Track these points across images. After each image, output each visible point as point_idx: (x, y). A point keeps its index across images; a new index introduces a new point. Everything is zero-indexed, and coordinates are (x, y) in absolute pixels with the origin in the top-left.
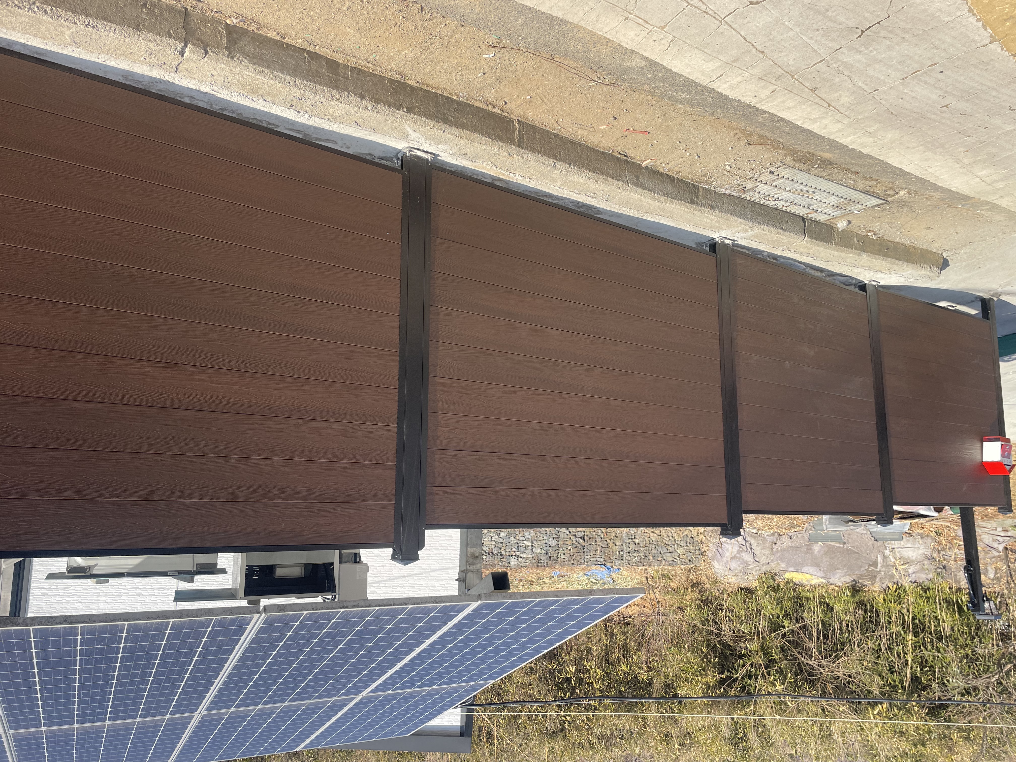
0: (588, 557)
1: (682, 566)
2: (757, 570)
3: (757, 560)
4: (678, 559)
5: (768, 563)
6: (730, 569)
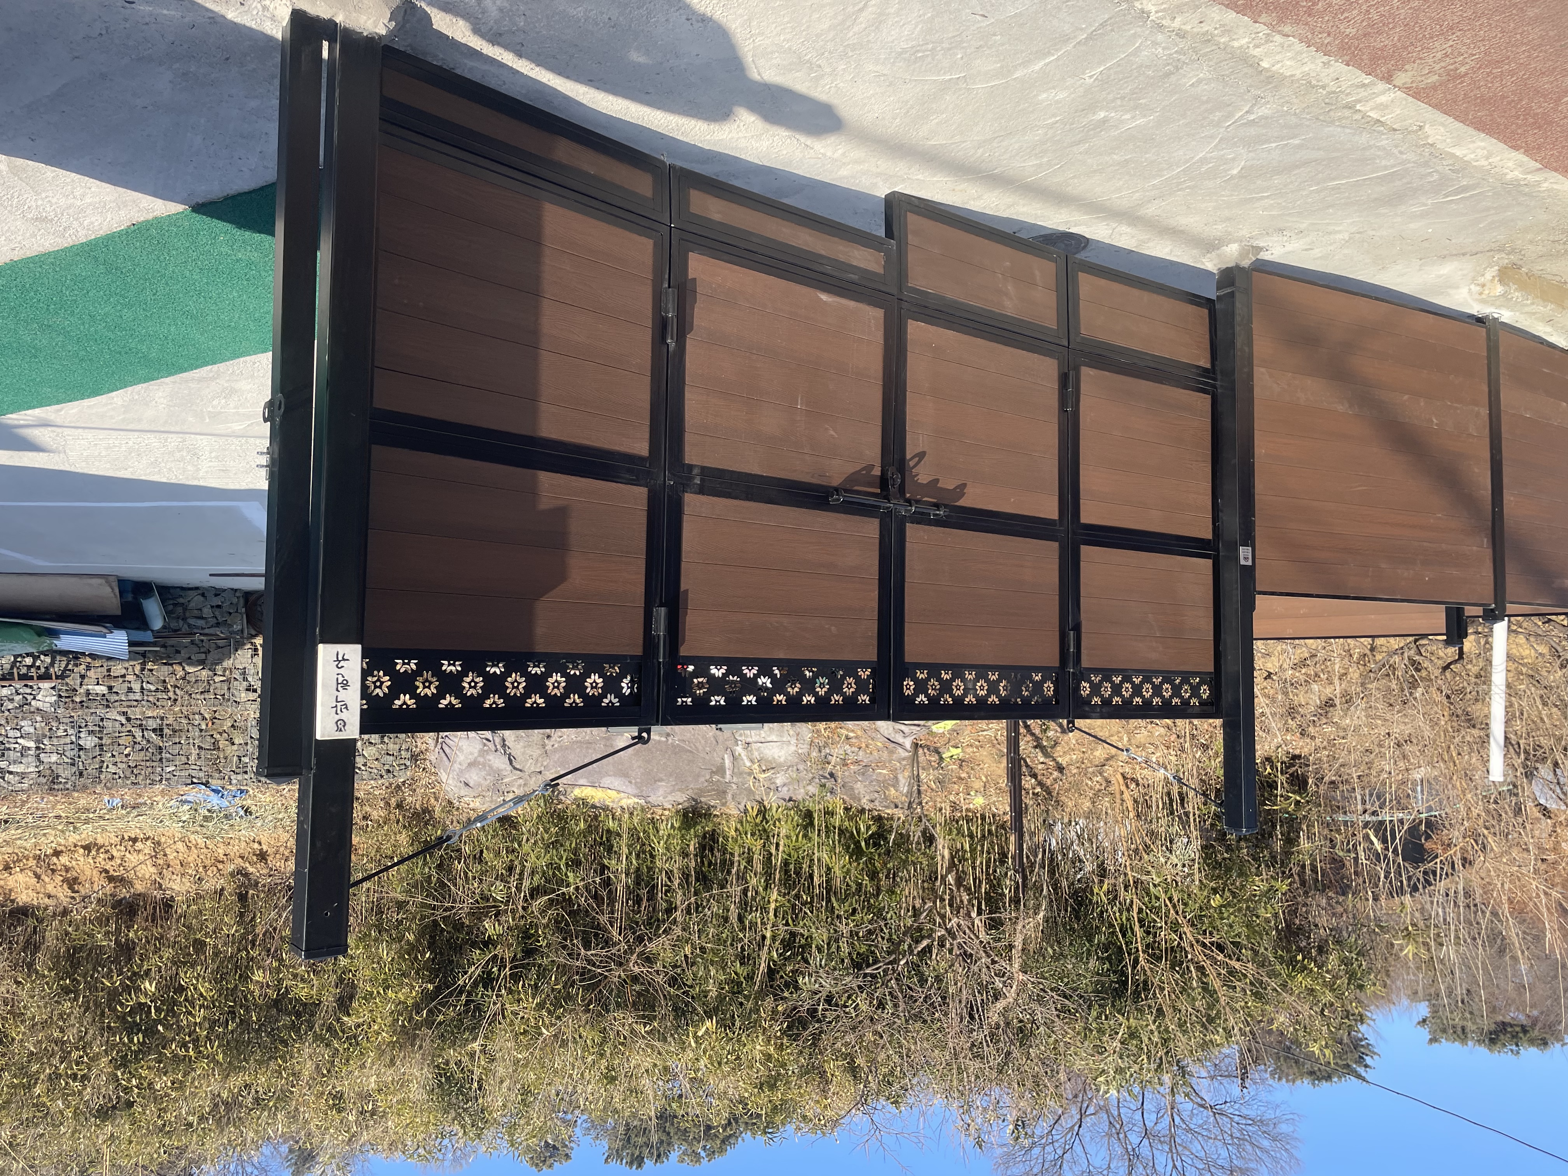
0: (169, 769)
1: (372, 782)
2: (520, 786)
3: (518, 767)
4: (363, 768)
5: (540, 772)
6: (467, 784)
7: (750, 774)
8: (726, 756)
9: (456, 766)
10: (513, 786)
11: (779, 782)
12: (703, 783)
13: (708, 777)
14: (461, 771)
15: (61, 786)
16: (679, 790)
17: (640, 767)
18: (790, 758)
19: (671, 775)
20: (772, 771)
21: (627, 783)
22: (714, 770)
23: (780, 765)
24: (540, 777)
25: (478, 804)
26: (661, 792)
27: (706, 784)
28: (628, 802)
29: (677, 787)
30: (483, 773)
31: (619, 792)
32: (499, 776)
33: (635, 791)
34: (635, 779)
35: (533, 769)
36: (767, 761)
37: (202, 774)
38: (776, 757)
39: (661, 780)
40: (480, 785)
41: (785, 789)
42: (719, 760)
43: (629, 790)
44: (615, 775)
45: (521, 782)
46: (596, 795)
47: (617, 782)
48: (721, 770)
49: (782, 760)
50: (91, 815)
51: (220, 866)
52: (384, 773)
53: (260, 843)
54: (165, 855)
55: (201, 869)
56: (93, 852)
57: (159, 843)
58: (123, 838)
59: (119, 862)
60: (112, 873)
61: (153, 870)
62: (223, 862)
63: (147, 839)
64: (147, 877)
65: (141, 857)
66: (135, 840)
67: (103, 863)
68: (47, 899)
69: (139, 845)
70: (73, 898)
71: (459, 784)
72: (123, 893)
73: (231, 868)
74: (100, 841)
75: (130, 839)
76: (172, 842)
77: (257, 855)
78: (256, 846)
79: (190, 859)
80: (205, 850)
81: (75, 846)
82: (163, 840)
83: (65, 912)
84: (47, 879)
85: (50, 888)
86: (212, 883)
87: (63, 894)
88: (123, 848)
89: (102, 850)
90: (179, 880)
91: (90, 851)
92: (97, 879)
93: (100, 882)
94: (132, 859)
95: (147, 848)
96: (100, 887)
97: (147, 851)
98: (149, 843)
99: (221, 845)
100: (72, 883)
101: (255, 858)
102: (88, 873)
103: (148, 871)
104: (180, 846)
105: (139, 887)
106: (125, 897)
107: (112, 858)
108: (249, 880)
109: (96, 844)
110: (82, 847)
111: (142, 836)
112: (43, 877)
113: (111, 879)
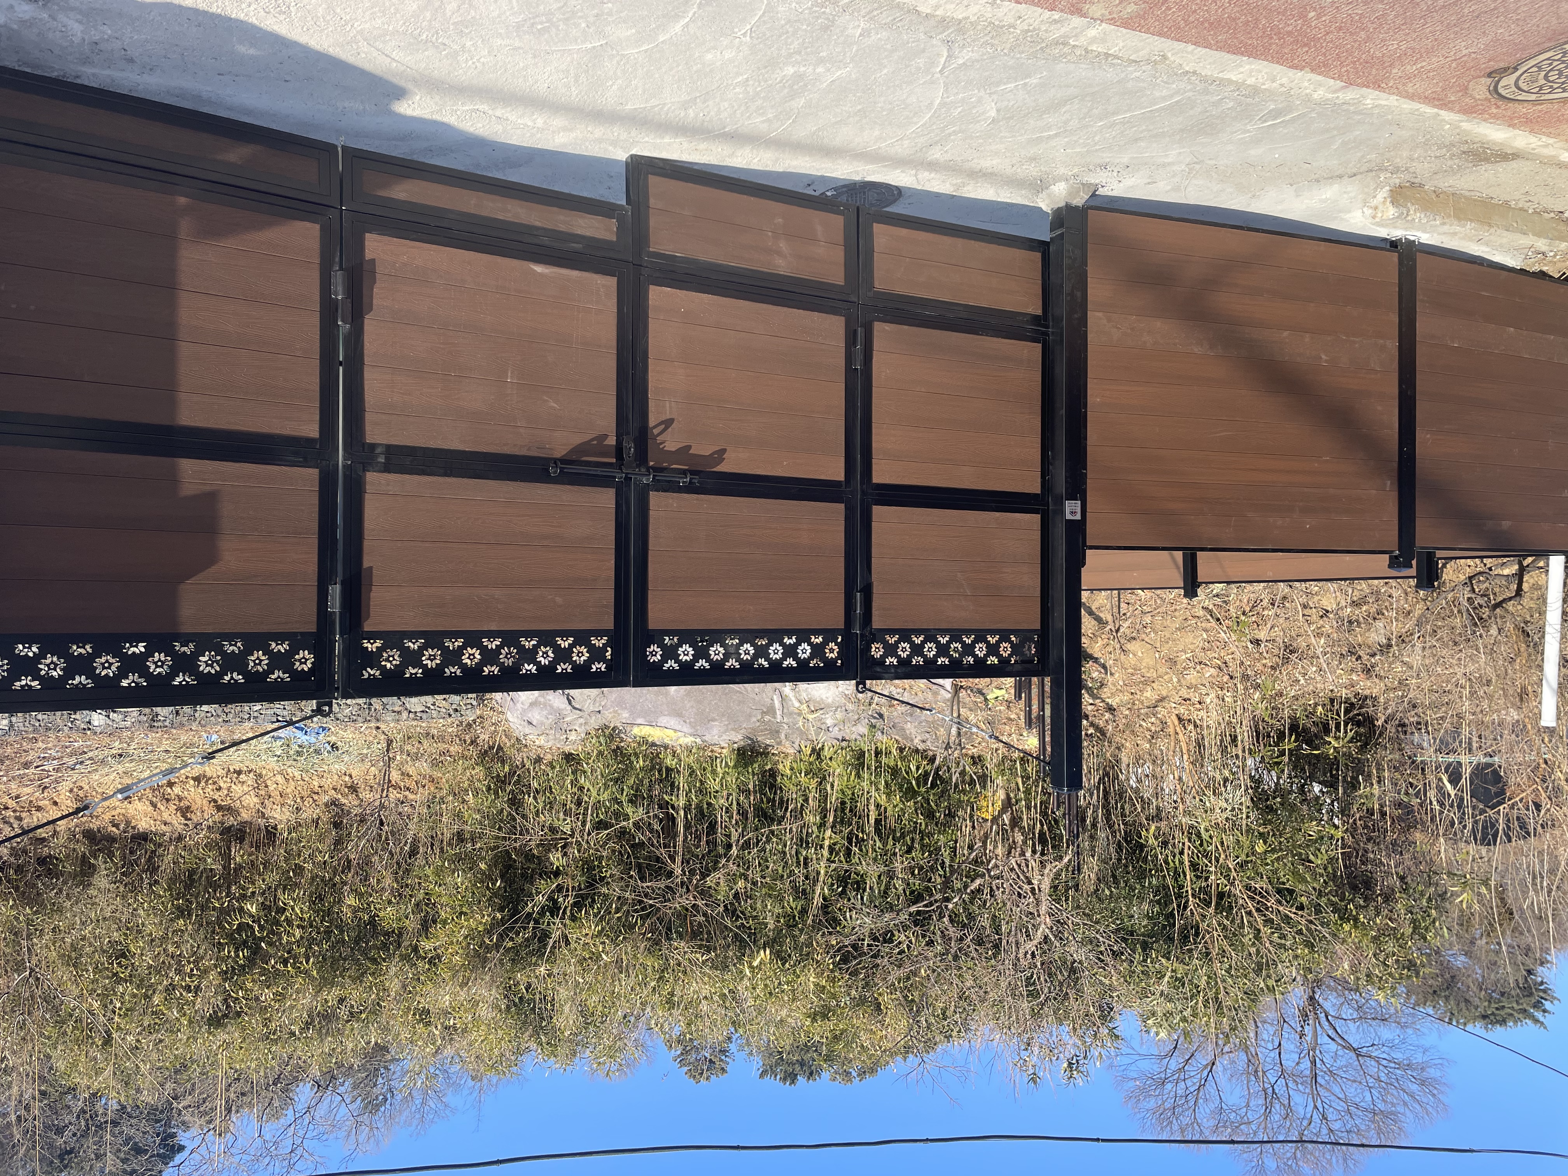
0: (256, 708)
1: (441, 720)
2: (581, 724)
3: (577, 706)
4: (432, 707)
5: (599, 712)
6: (530, 723)
7: (800, 714)
8: (775, 697)
9: (519, 706)
10: (575, 724)
11: (829, 722)
12: (754, 722)
13: (759, 717)
14: (524, 710)
15: (160, 724)
16: (733, 729)
17: (692, 707)
18: (837, 699)
19: (723, 715)
20: (821, 712)
21: (682, 722)
22: (765, 710)
23: (829, 706)
24: (599, 716)
25: (542, 742)
26: (715, 731)
27: (758, 724)
28: (688, 740)
29: (730, 727)
30: (545, 713)
31: (675, 731)
32: (561, 716)
33: (691, 731)
34: (689, 718)
35: (591, 708)
36: (815, 701)
37: (285, 713)
38: (824, 698)
39: (714, 720)
40: (542, 724)
41: (836, 728)
42: (768, 700)
43: (685, 730)
44: (669, 715)
45: (582, 721)
46: (656, 735)
47: (673, 722)
48: (771, 711)
49: (830, 700)
50: (196, 750)
51: (316, 797)
52: (452, 712)
53: (351, 776)
54: (266, 786)
55: (298, 800)
56: (203, 784)
57: (260, 776)
58: (229, 770)
59: (226, 792)
60: (220, 802)
61: (256, 800)
62: (318, 793)
63: (250, 772)
64: (252, 806)
65: (246, 788)
66: (239, 773)
67: (211, 793)
68: (163, 826)
69: (243, 777)
70: (186, 825)
71: (523, 723)
72: (231, 821)
73: (326, 798)
74: (209, 774)
75: (235, 771)
76: (272, 775)
77: (348, 787)
78: (347, 778)
79: (289, 790)
80: (301, 782)
81: (187, 778)
82: (264, 772)
83: (180, 838)
84: (162, 808)
85: (166, 816)
86: (309, 812)
87: (177, 821)
88: (229, 780)
89: (210, 782)
90: (279, 810)
91: (199, 783)
92: (206, 808)
93: (210, 810)
94: (237, 789)
95: (250, 779)
96: (211, 816)
97: (250, 783)
98: (251, 775)
99: (315, 777)
100: (185, 811)
101: (346, 790)
102: (199, 802)
103: (252, 800)
104: (279, 778)
105: (245, 816)
106: (233, 825)
107: (219, 789)
108: (342, 810)
109: (205, 776)
110: (193, 778)
111: (245, 769)
112: (159, 805)
113: (219, 808)
